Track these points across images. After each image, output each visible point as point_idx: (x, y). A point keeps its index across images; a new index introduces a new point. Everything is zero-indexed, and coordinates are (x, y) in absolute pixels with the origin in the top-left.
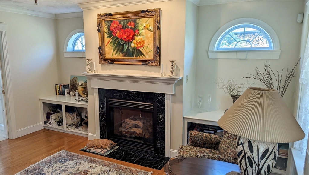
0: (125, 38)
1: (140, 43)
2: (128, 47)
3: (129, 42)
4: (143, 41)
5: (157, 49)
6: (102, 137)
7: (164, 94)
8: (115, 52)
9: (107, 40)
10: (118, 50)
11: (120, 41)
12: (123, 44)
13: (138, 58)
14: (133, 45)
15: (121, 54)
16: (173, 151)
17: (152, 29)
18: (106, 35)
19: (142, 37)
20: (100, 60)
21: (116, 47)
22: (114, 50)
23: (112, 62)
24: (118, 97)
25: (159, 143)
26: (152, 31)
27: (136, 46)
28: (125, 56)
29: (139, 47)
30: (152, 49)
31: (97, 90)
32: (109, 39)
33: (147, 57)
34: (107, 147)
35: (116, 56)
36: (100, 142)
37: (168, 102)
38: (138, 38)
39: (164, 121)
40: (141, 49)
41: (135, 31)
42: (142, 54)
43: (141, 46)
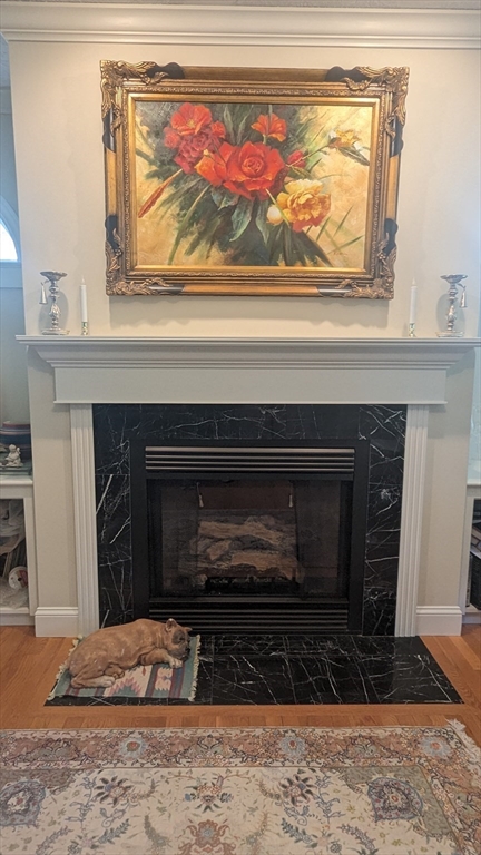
0: (240, 185)
1: (308, 205)
2: (252, 225)
3: (257, 204)
4: (323, 201)
5: (384, 230)
6: (114, 611)
7: (404, 408)
8: (185, 244)
9: (144, 184)
10: (201, 235)
11: (216, 197)
12: (230, 210)
13: (298, 268)
14: (274, 213)
15: (216, 254)
16: (427, 610)
17: (366, 154)
18: (141, 168)
19: (316, 183)
20: (113, 277)
21: (194, 219)
22: (182, 234)
23: (177, 287)
24: (194, 435)
25: (373, 593)
26: (365, 163)
27: (288, 216)
28: (234, 260)
29: (304, 223)
30: (363, 232)
31: (88, 416)
32: (156, 184)
33: (338, 268)
34: (160, 653)
35: (189, 262)
36: (128, 641)
37: (416, 438)
38: (299, 188)
39: (397, 509)
40: (313, 232)
41: (286, 156)
42: (315, 252)
43: (315, 222)
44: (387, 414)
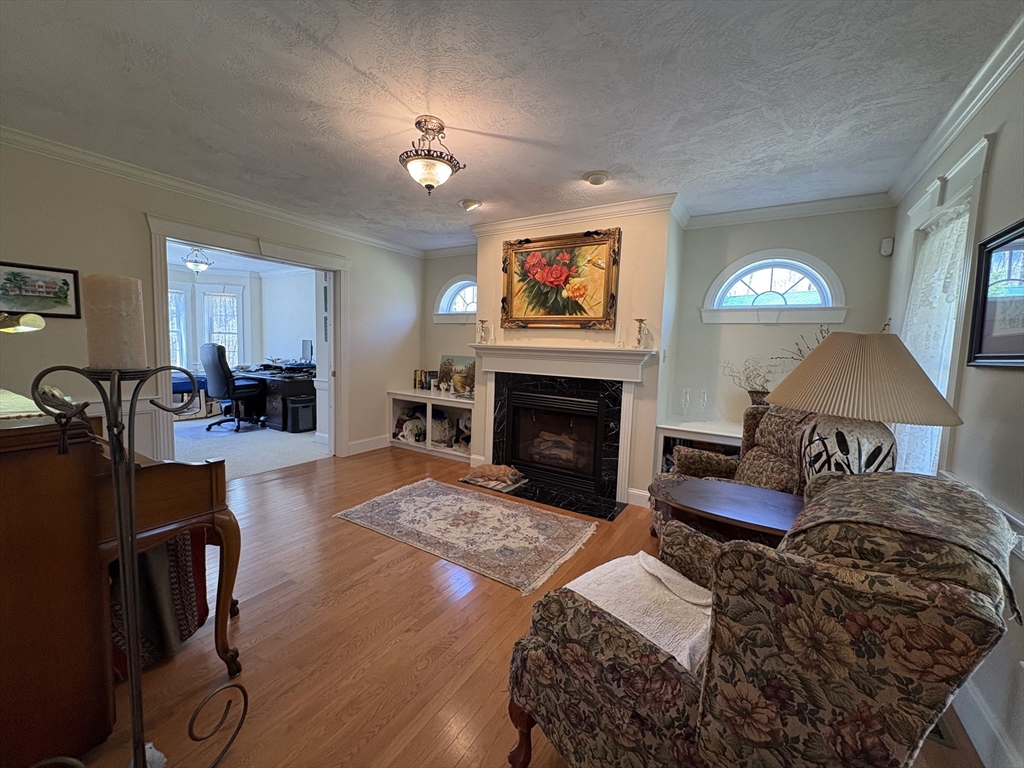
0: (552, 283)
1: (578, 289)
2: (556, 298)
3: (558, 289)
4: (584, 287)
5: (611, 300)
6: (497, 460)
7: (621, 382)
8: (531, 307)
9: (518, 285)
10: (537, 303)
11: (542, 288)
12: (548, 292)
13: (574, 316)
14: (565, 294)
15: (542, 311)
16: (633, 491)
17: (603, 265)
18: (516, 278)
19: (583, 279)
20: (503, 322)
21: (534, 298)
22: (530, 304)
23: (524, 325)
24: (531, 388)
25: (605, 476)
26: (603, 269)
27: (571, 295)
28: (549, 314)
29: (577, 297)
30: (602, 300)
31: (494, 376)
32: (521, 283)
33: (591, 315)
34: (506, 478)
35: (531, 315)
36: (495, 470)
37: (627, 399)
38: (575, 282)
39: (617, 435)
40: (580, 301)
41: (571, 269)
42: (581, 309)
43: (581, 296)
44: (614, 385)
